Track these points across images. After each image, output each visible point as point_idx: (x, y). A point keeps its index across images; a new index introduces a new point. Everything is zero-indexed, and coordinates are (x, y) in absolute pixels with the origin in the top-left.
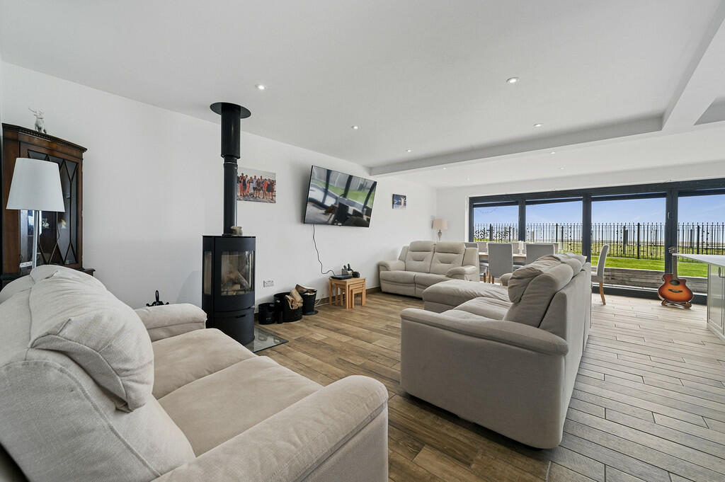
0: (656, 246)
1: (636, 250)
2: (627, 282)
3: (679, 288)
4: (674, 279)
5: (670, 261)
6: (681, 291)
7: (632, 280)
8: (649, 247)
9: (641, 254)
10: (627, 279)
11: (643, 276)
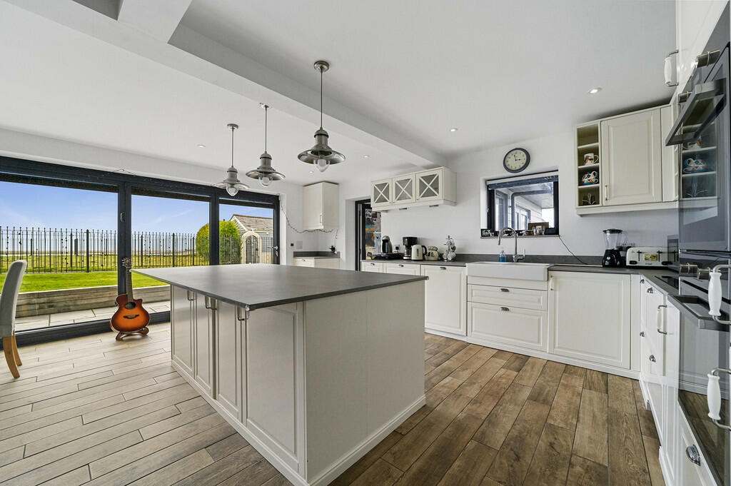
0: (106, 255)
1: (85, 261)
2: (71, 307)
3: (135, 311)
4: (129, 300)
5: (124, 274)
6: (138, 316)
7: (79, 303)
8: (100, 256)
9: (91, 265)
10: (71, 304)
11: (93, 296)
